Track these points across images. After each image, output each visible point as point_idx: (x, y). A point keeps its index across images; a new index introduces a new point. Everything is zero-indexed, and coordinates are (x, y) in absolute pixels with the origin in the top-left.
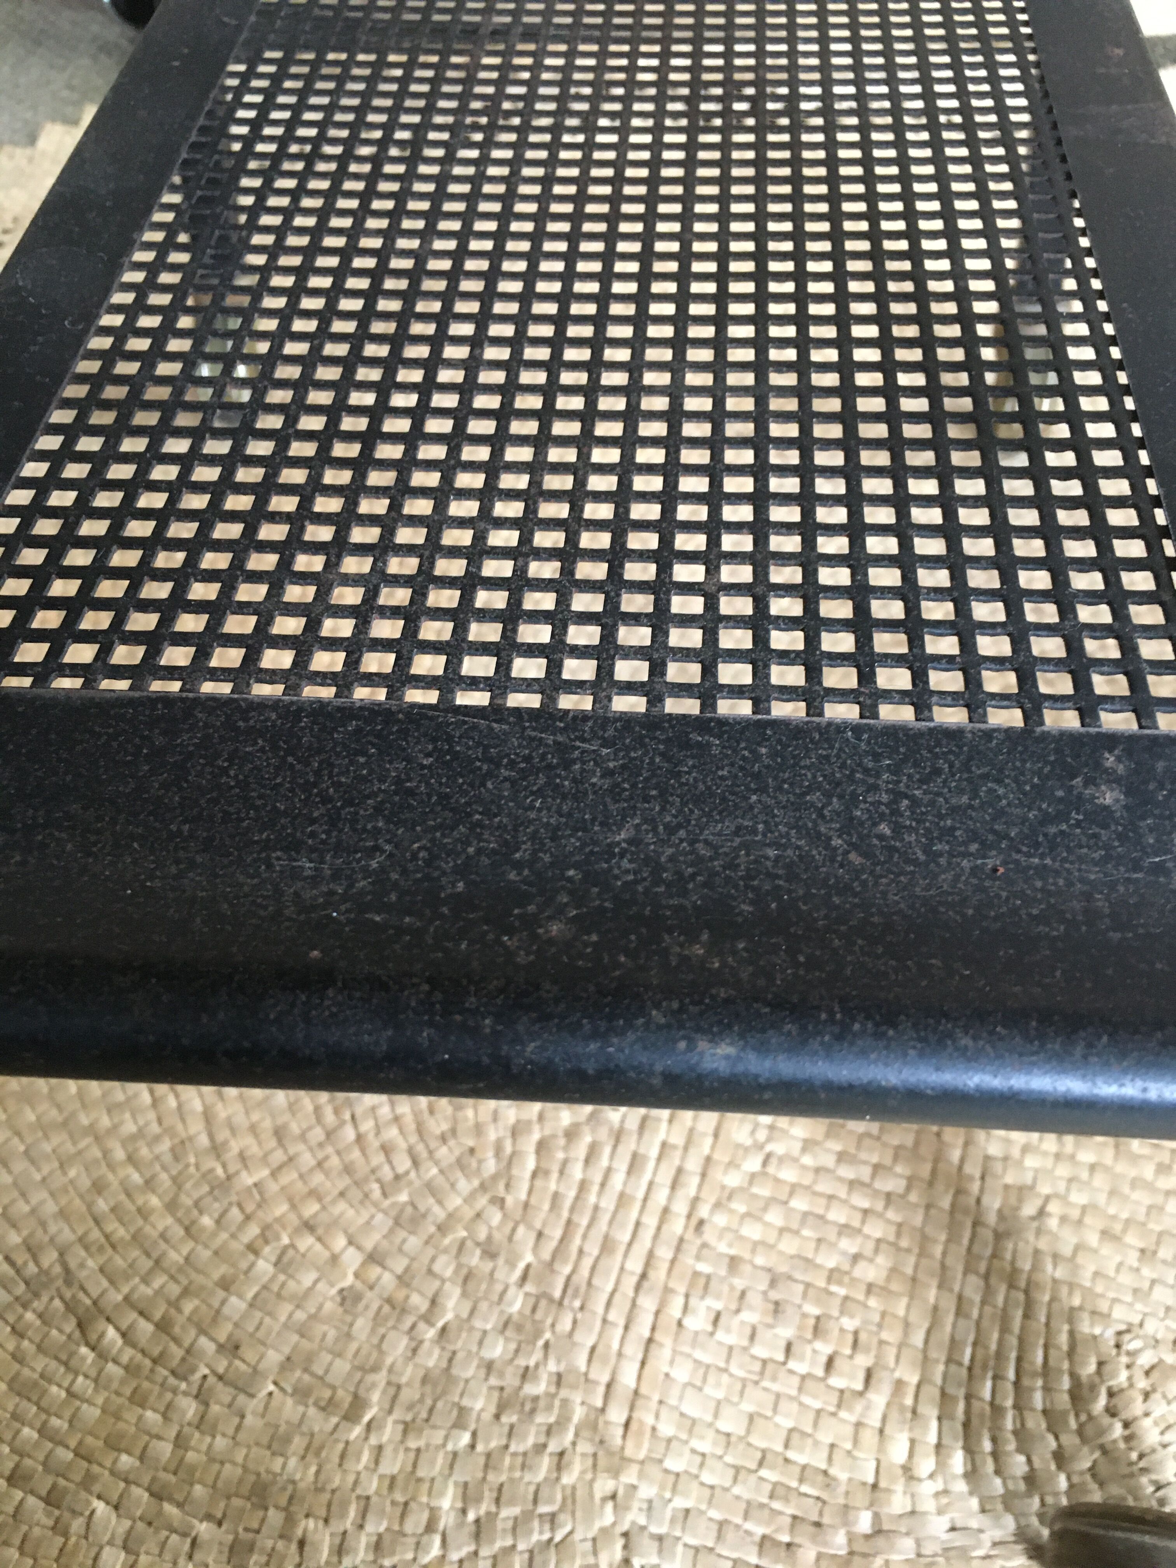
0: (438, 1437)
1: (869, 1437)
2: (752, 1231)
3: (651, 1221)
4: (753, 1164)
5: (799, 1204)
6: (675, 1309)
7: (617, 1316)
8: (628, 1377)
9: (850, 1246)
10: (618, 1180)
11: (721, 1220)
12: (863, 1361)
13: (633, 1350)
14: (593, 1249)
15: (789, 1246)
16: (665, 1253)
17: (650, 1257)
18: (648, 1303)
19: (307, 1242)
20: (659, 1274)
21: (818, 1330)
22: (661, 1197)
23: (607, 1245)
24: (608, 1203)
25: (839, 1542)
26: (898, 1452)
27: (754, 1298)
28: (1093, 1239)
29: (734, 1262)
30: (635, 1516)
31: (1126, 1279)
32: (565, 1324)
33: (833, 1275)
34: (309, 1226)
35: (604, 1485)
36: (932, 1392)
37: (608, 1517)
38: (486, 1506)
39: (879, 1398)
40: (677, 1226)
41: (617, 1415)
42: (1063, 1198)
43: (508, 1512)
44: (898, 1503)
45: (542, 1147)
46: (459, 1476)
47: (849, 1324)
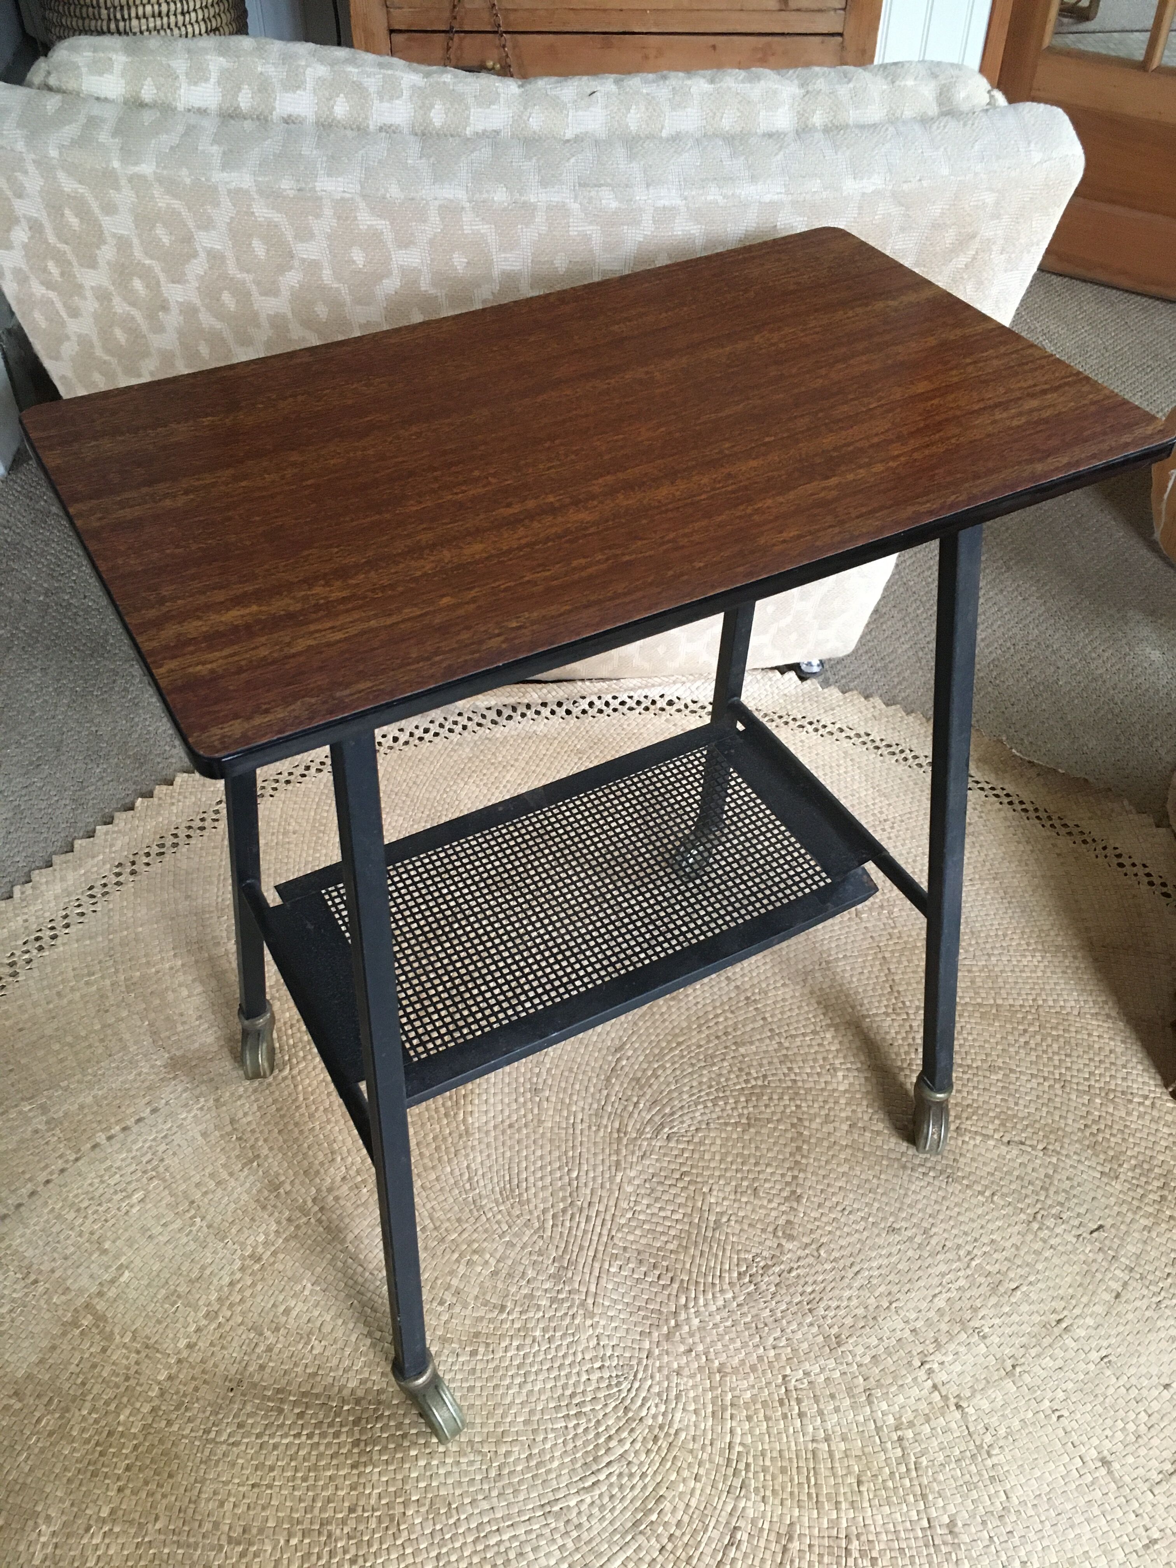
0: (531, 1315)
1: (673, 1298)
2: (631, 1238)
3: (595, 1238)
4: (629, 1215)
5: (646, 1227)
6: (606, 1266)
7: (587, 1270)
8: (593, 1289)
9: (664, 1238)
10: (582, 1225)
11: (620, 1235)
12: (670, 1275)
13: (594, 1281)
14: (576, 1249)
15: (643, 1241)
16: (601, 1248)
17: (596, 1251)
18: (597, 1265)
19: (475, 1257)
20: (600, 1255)
21: (655, 1266)
22: (598, 1229)
23: (581, 1248)
24: (580, 1234)
25: (665, 1330)
26: (683, 1301)
27: (633, 1259)
28: (746, 1227)
29: (625, 1249)
30: (599, 1330)
31: (756, 1239)
32: (570, 1275)
33: (658, 1249)
34: (475, 1252)
35: (589, 1322)
36: (693, 1282)
37: (591, 1331)
38: (551, 1333)
39: (676, 1286)
40: (605, 1239)
41: (590, 1301)
42: (736, 1214)
43: (558, 1334)
44: (683, 1316)
45: (554, 1216)
46: (541, 1325)
47: (665, 1264)
